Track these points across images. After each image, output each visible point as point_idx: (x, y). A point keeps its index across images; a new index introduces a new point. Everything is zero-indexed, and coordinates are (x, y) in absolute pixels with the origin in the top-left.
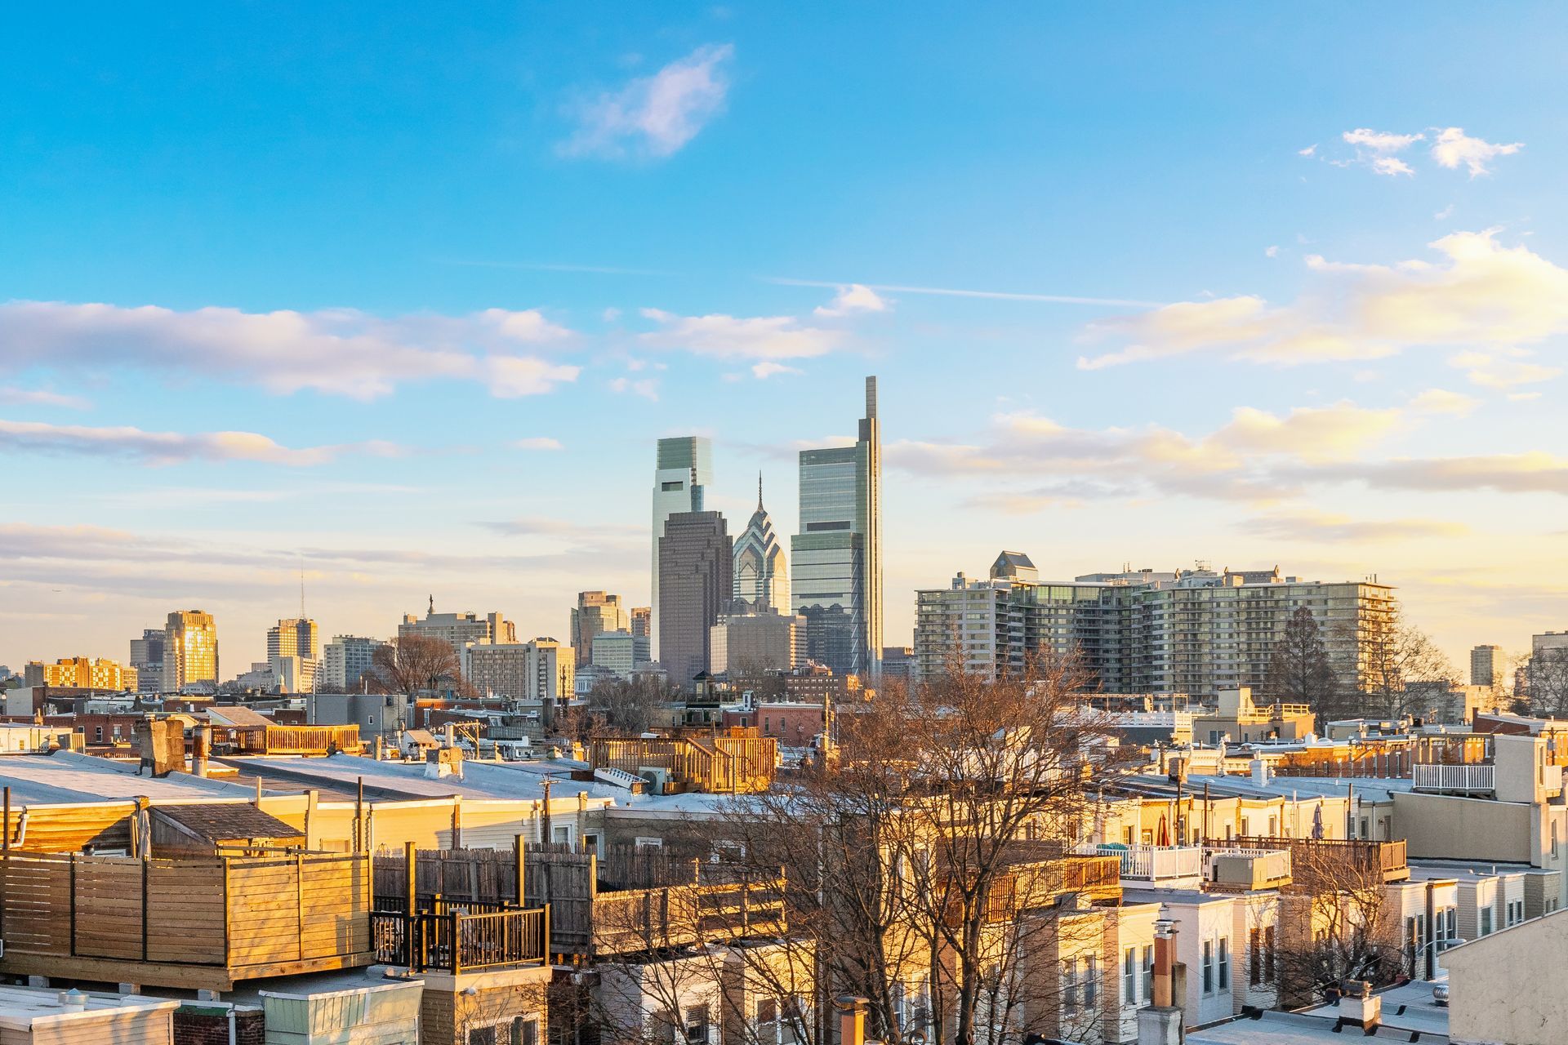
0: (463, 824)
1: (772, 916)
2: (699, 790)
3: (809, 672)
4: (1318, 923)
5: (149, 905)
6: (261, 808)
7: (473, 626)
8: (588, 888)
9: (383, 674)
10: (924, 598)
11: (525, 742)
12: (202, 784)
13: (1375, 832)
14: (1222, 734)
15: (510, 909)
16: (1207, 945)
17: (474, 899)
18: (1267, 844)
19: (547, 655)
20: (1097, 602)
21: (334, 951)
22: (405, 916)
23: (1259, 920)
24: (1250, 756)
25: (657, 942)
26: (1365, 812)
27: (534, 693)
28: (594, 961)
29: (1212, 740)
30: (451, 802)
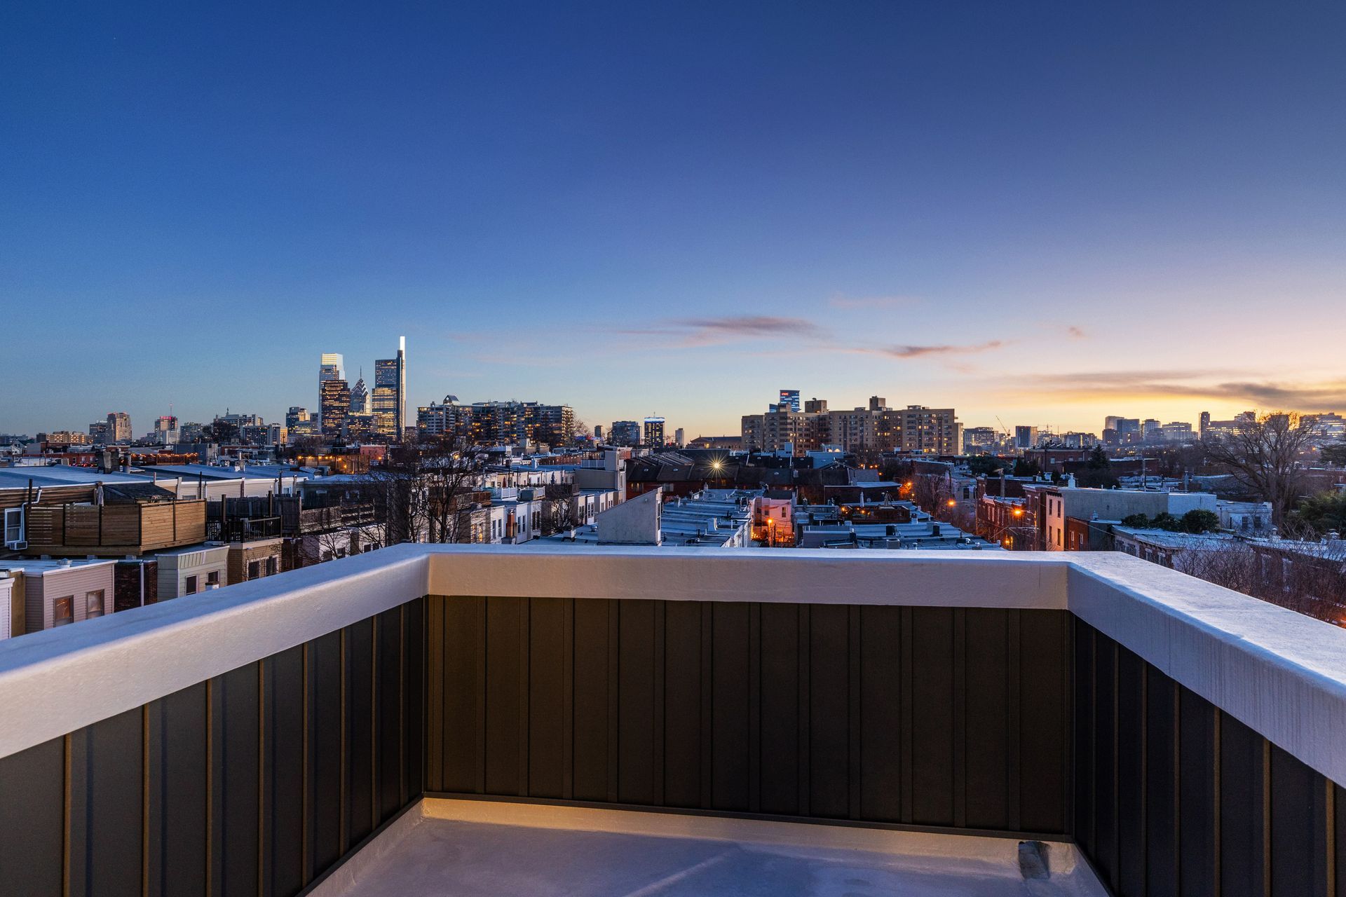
0: (245, 489)
1: (370, 516)
2: (341, 474)
4: (554, 509)
5: (103, 523)
6: (156, 484)
7: (245, 419)
8: (298, 509)
9: (207, 436)
10: (420, 410)
12: (128, 475)
13: (570, 481)
14: (521, 453)
15: (266, 518)
16: (519, 518)
17: (251, 515)
18: (538, 486)
19: (276, 429)
20: (479, 412)
21: (190, 537)
22: (221, 522)
23: (535, 509)
24: (530, 459)
25: (326, 527)
26: (567, 475)
27: (271, 443)
28: (301, 535)
29: (519, 455)
30: (240, 480)
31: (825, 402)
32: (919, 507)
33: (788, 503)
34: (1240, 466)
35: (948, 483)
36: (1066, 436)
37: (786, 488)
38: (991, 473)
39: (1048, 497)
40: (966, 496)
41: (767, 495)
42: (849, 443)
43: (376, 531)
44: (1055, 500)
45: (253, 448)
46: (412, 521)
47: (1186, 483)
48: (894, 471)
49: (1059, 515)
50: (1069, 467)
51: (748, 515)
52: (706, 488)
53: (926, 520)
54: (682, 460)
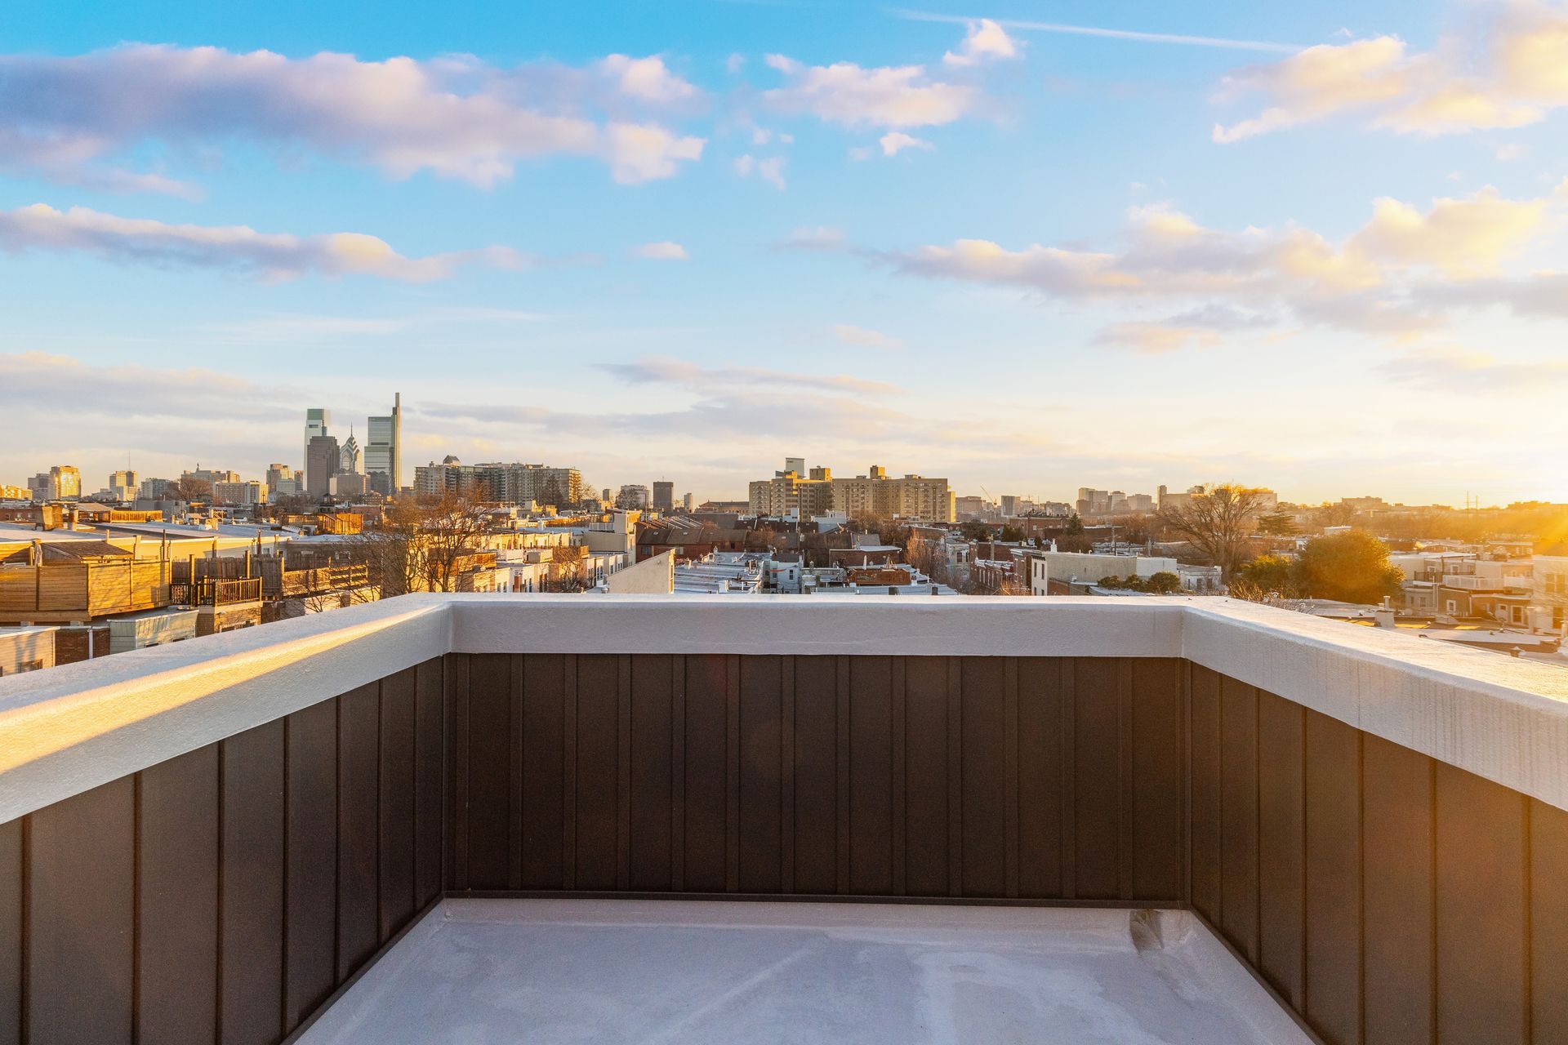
0: (218, 548)
1: (363, 578)
2: (330, 533)
3: (371, 495)
4: (562, 572)
5: (41, 586)
6: (109, 543)
7: (219, 475)
8: (280, 570)
9: (173, 493)
10: (418, 469)
11: (245, 519)
12: (74, 533)
13: (578, 544)
14: (527, 515)
15: (242, 579)
16: (525, 580)
17: (224, 576)
18: (545, 548)
19: (255, 488)
20: (482, 473)
21: (150, 601)
22: (189, 585)
23: (542, 572)
24: (537, 521)
25: (312, 589)
26: (575, 538)
27: (248, 502)
28: (283, 598)
29: (524, 517)
30: (213, 539)
31: (829, 469)
32: (918, 570)
33: (795, 566)
34: (1195, 533)
35: (943, 548)
36: (1045, 505)
37: (793, 552)
38: (982, 538)
39: (1034, 561)
40: (959, 560)
41: (775, 558)
42: (851, 509)
43: (370, 593)
44: (1040, 563)
45: (228, 506)
46: (409, 582)
47: (1150, 548)
48: (896, 536)
49: (1043, 577)
50: (1050, 534)
51: (758, 578)
52: (716, 551)
53: (925, 581)
54: (691, 524)
